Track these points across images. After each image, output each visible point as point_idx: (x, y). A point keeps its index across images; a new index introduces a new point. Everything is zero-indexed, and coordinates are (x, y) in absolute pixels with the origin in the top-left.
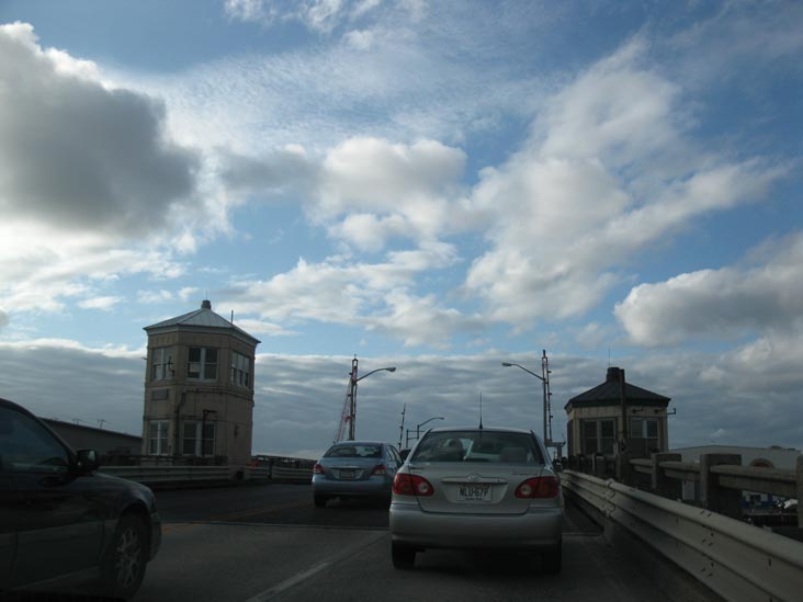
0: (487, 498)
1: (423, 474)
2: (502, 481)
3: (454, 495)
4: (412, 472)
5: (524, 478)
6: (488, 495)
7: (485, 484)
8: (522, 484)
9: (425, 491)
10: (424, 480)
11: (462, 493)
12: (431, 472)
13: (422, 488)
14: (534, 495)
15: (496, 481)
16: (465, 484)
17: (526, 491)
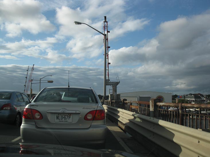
0: (70, 120)
1: (38, 109)
2: (77, 112)
3: (53, 119)
4: (32, 108)
5: (89, 111)
6: (71, 119)
7: (69, 113)
10: (38, 111)
11: (57, 118)
12: (42, 107)
13: (37, 116)
14: (94, 119)
15: (74, 112)
16: (59, 113)
17: (90, 117)
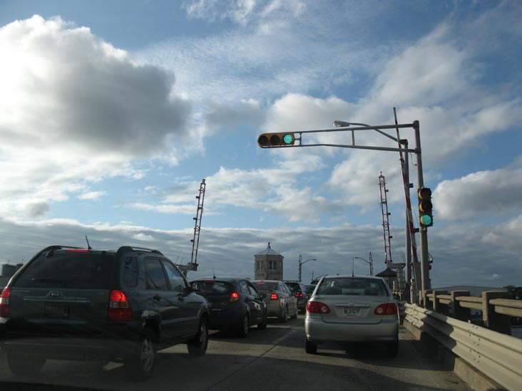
0: (359, 314)
1: (324, 302)
2: (367, 305)
3: (341, 313)
4: (318, 301)
5: (379, 304)
6: (360, 313)
7: (357, 307)
8: (378, 307)
9: (325, 311)
10: (324, 305)
11: (346, 312)
12: (329, 300)
13: (324, 309)
14: (384, 313)
15: (364, 305)
16: (347, 307)
17: (380, 311)
